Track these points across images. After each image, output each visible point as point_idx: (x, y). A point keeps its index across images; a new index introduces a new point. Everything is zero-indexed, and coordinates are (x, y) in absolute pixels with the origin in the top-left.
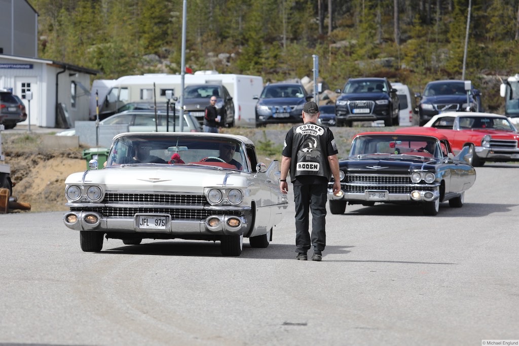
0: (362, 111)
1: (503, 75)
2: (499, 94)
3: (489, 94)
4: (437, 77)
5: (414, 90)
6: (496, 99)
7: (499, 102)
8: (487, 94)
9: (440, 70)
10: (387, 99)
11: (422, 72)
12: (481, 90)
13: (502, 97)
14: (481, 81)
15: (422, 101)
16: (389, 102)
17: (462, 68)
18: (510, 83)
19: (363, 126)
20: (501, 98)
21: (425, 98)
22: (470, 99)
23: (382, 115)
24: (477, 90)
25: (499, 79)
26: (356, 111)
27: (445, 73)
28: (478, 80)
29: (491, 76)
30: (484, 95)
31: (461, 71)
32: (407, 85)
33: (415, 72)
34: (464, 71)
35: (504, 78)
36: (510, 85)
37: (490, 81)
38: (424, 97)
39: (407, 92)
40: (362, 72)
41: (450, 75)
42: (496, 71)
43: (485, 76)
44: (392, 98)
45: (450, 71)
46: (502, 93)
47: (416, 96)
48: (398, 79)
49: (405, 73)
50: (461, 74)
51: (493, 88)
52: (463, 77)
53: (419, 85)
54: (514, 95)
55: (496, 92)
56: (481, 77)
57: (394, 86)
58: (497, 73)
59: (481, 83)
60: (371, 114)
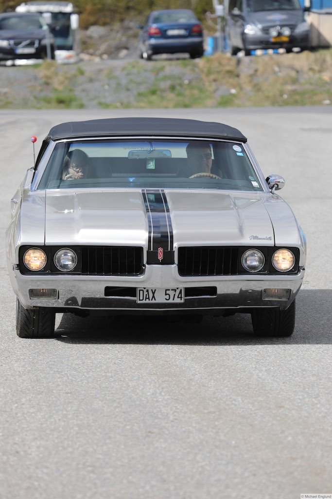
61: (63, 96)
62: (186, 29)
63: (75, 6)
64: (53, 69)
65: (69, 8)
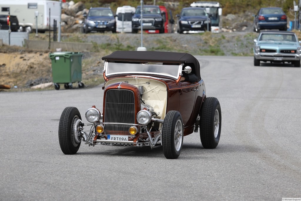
0: (147, 24)
16: (162, 19)
23: (158, 27)
26: (144, 24)
61: (214, 49)
62: (278, 17)
63: (220, 4)
64: (209, 36)
65: (217, 5)
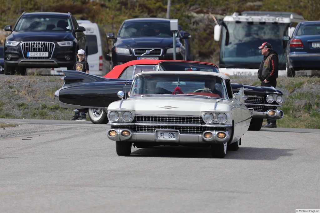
0: (39, 54)
1: (217, 14)
2: (213, 37)
3: (200, 36)
4: (134, 14)
5: (105, 30)
6: (208, 44)
7: (212, 47)
8: (197, 37)
9: (138, 4)
10: (71, 40)
11: (116, 7)
12: (190, 32)
13: (216, 42)
14: (191, 20)
15: (116, 44)
16: (74, 43)
17: (166, 4)
18: (226, 24)
19: (40, 74)
20: (214, 43)
21: (119, 41)
22: (176, 42)
23: (65, 60)
24: (185, 32)
25: (212, 19)
26: (31, 54)
27: (145, 10)
28: (187, 20)
29: (202, 15)
30: (193, 39)
31: (165, 7)
32: (97, 23)
33: (107, 7)
34: (168, 7)
35: (219, 17)
36: (226, 27)
37: (201, 21)
38: (118, 39)
39: (96, 33)
40: (39, 5)
41: (151, 12)
42: (208, 8)
43: (195, 15)
44: (78, 39)
45: (152, 6)
46: (217, 37)
47: (108, 37)
48: (85, 15)
49: (94, 7)
50: (165, 10)
51: (205, 30)
52: (168, 15)
53: (112, 24)
54: (231, 39)
55: (208, 34)
56: (189, 15)
57: (80, 23)
58: (210, 10)
59: (190, 23)
60: (50, 60)
